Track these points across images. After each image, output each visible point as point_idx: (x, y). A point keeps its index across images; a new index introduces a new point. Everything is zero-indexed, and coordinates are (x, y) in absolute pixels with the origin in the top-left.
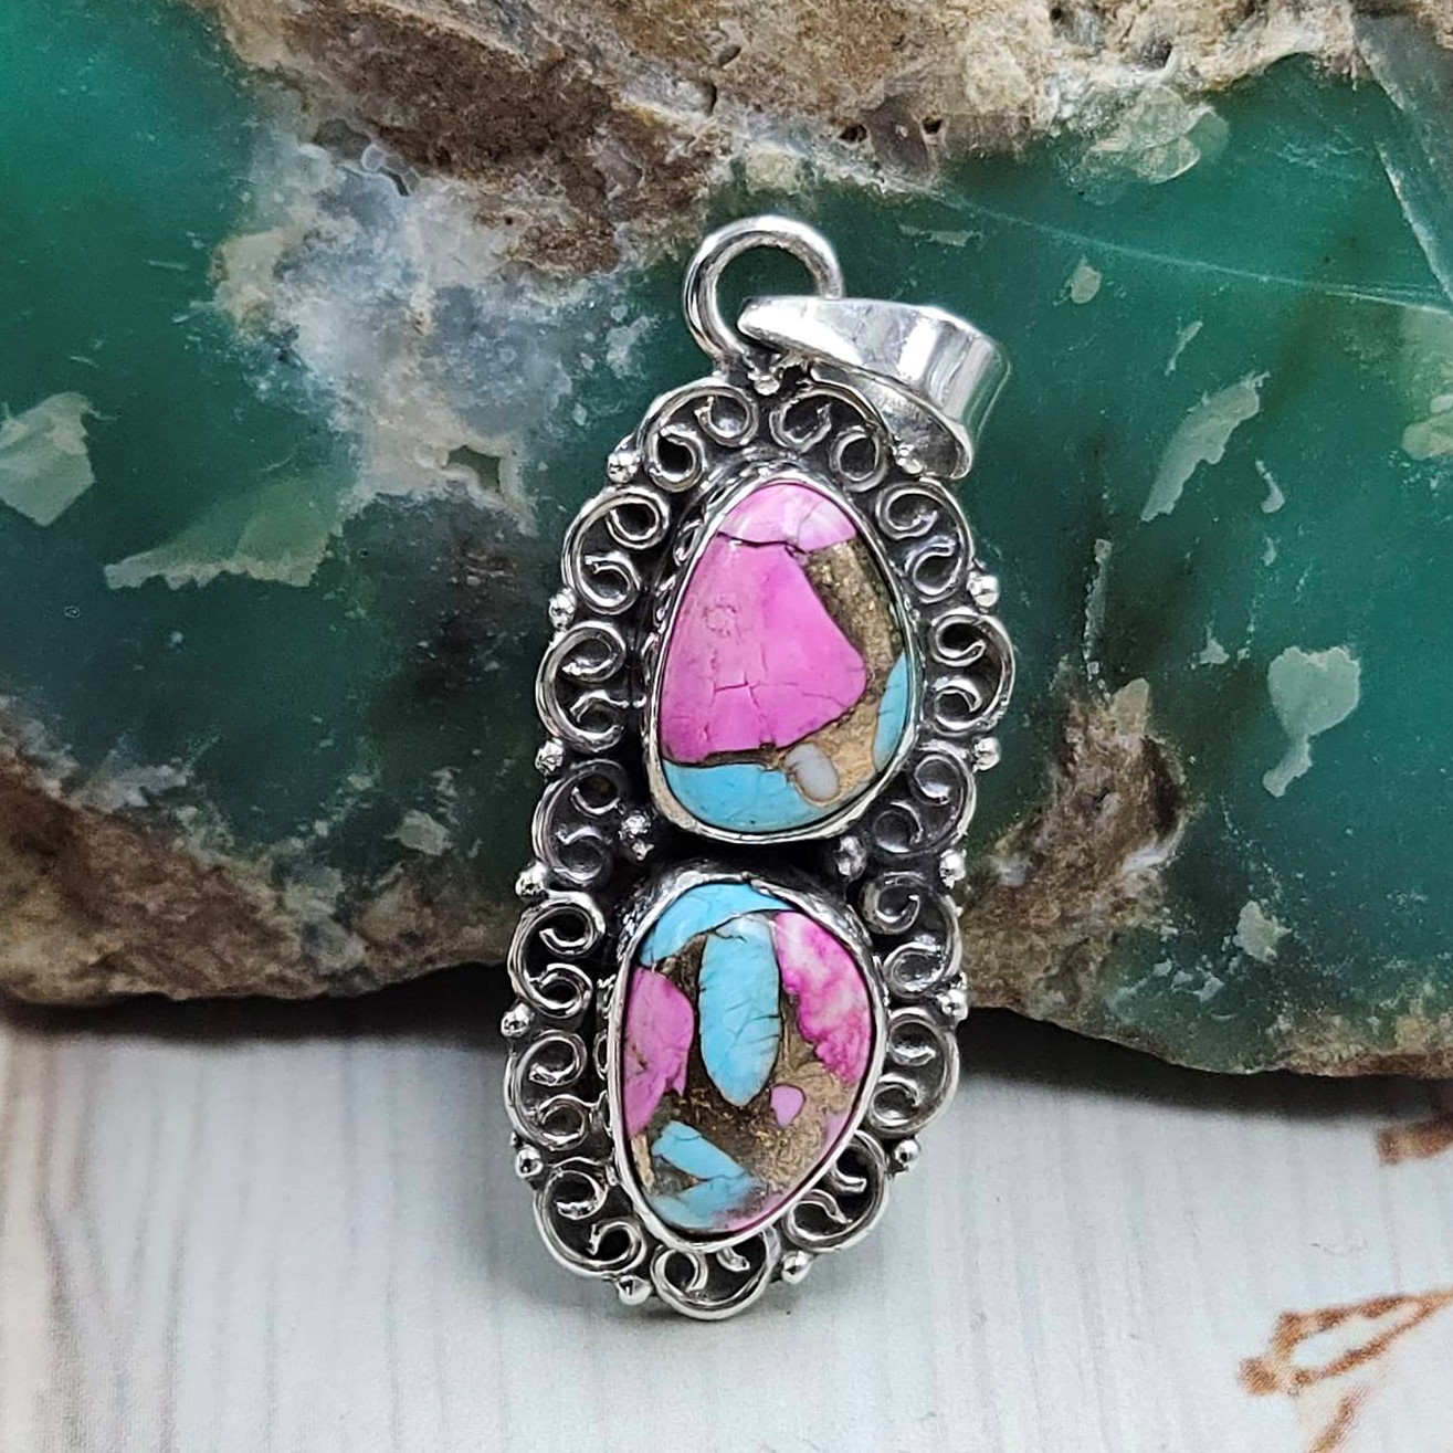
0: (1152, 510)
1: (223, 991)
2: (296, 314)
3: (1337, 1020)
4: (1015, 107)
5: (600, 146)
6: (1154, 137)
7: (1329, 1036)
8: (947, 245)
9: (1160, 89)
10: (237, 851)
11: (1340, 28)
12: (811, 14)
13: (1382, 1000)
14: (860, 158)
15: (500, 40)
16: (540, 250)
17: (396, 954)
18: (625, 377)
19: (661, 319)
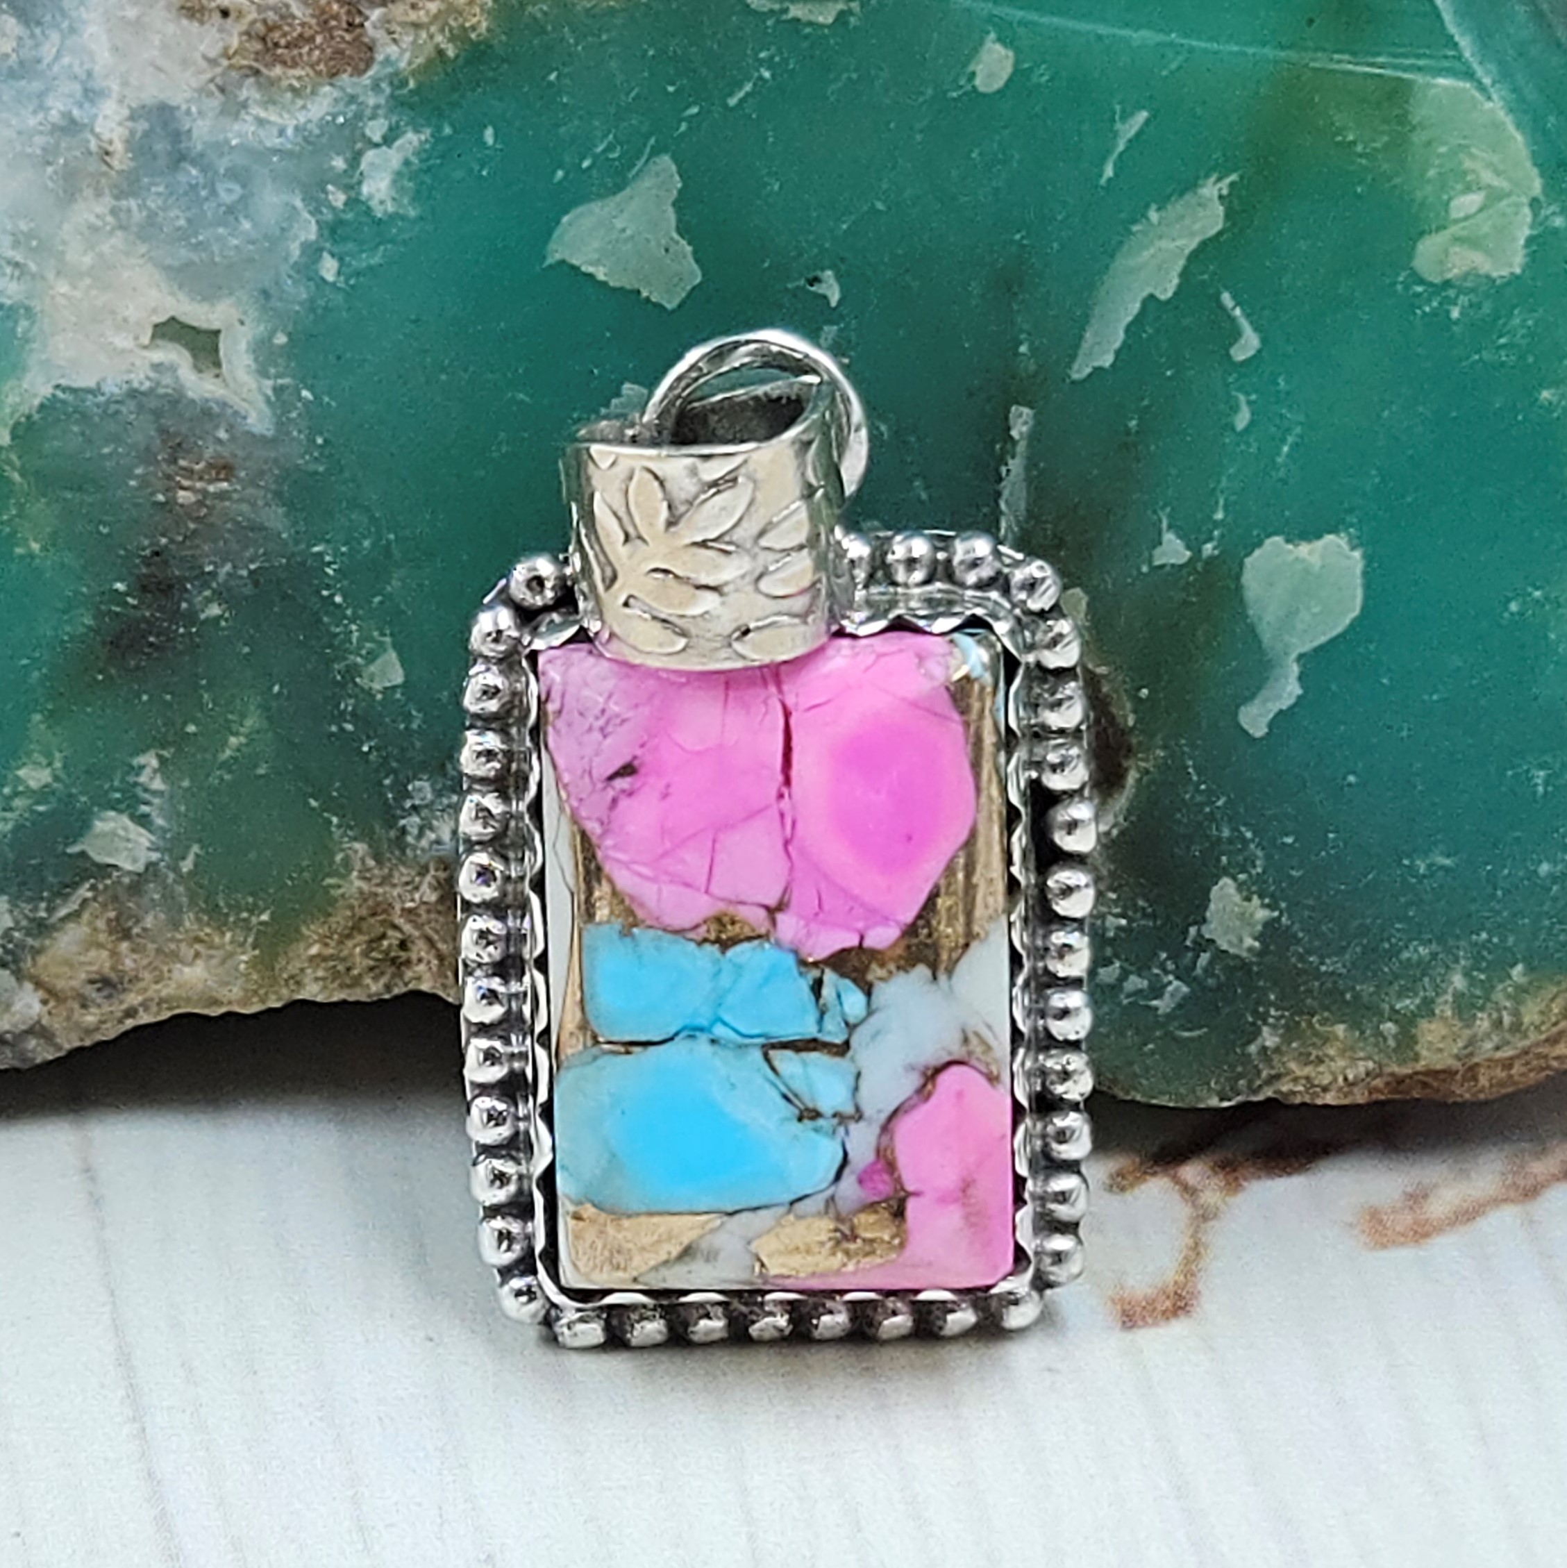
0: (1083, 365)
3: (1340, 1029)
7: (1332, 1052)
8: (810, 24)
13: (1399, 999)
16: (268, 50)
17: (84, 1006)
18: (385, 212)
19: (432, 135)
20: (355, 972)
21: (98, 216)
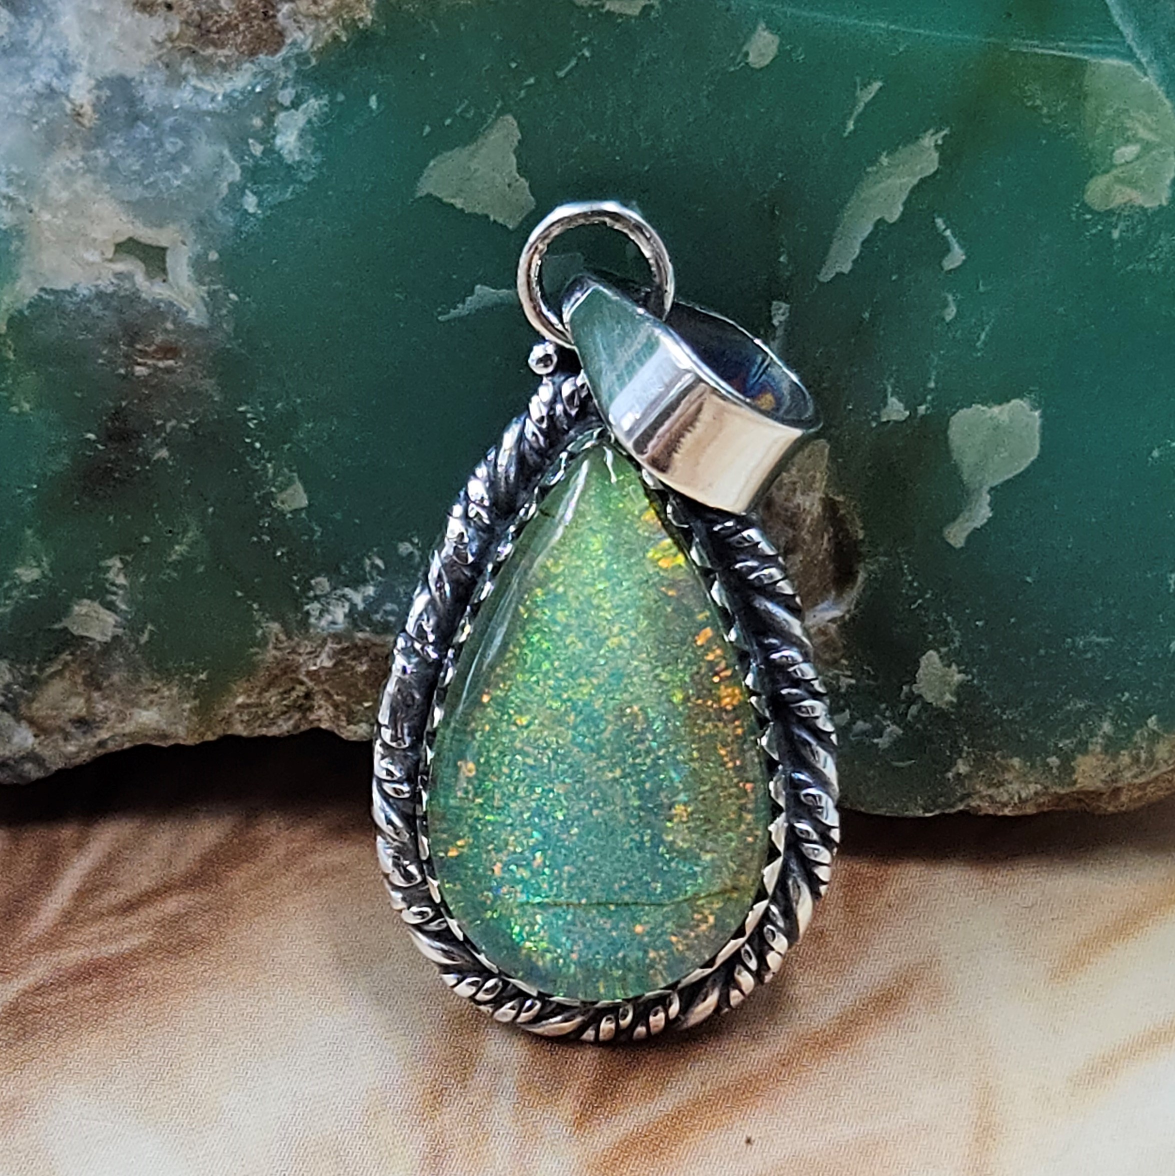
0: (829, 271)
3: (1016, 762)
7: (1009, 778)
8: (621, 15)
13: (1060, 740)
16: (202, 35)
17: (66, 739)
18: (294, 161)
19: (330, 101)
20: (271, 716)
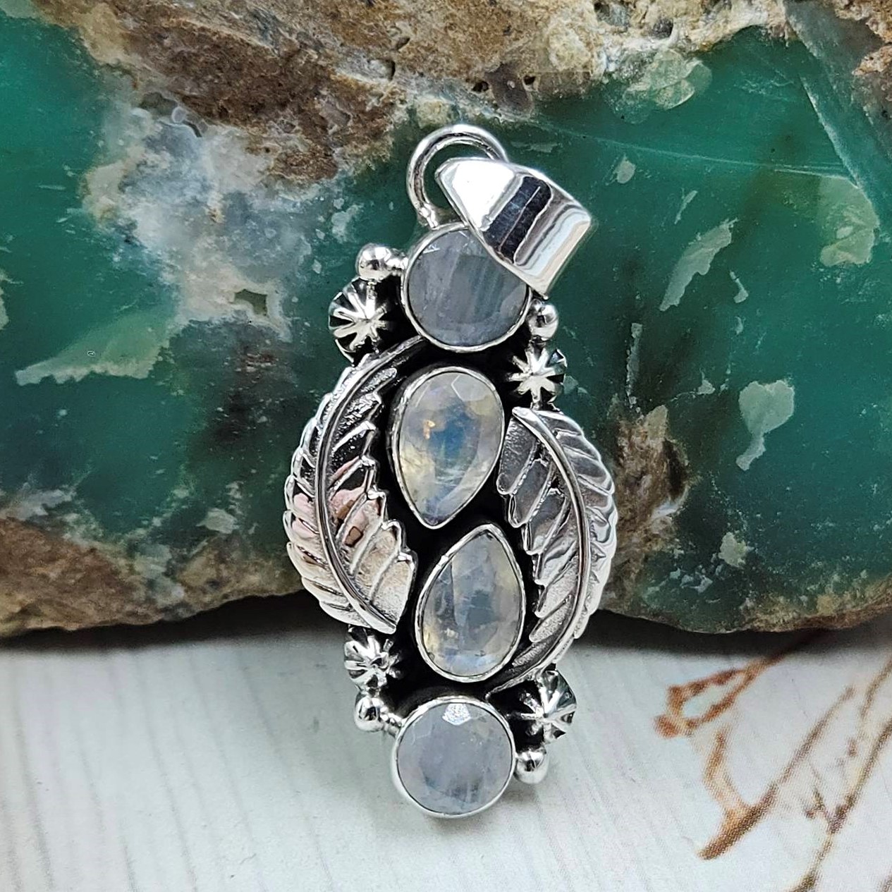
0: (665, 304)
1: (100, 623)
2: (134, 213)
3: (781, 599)
4: (580, 66)
5: (323, 102)
6: (665, 80)
7: (777, 609)
8: (540, 153)
9: (668, 52)
10: (104, 539)
11: (776, 9)
12: (452, 15)
13: (809, 586)
14: (486, 102)
15: (260, 40)
16: (288, 167)
17: (204, 594)
18: (344, 242)
19: (365, 206)
21: (209, 244)
